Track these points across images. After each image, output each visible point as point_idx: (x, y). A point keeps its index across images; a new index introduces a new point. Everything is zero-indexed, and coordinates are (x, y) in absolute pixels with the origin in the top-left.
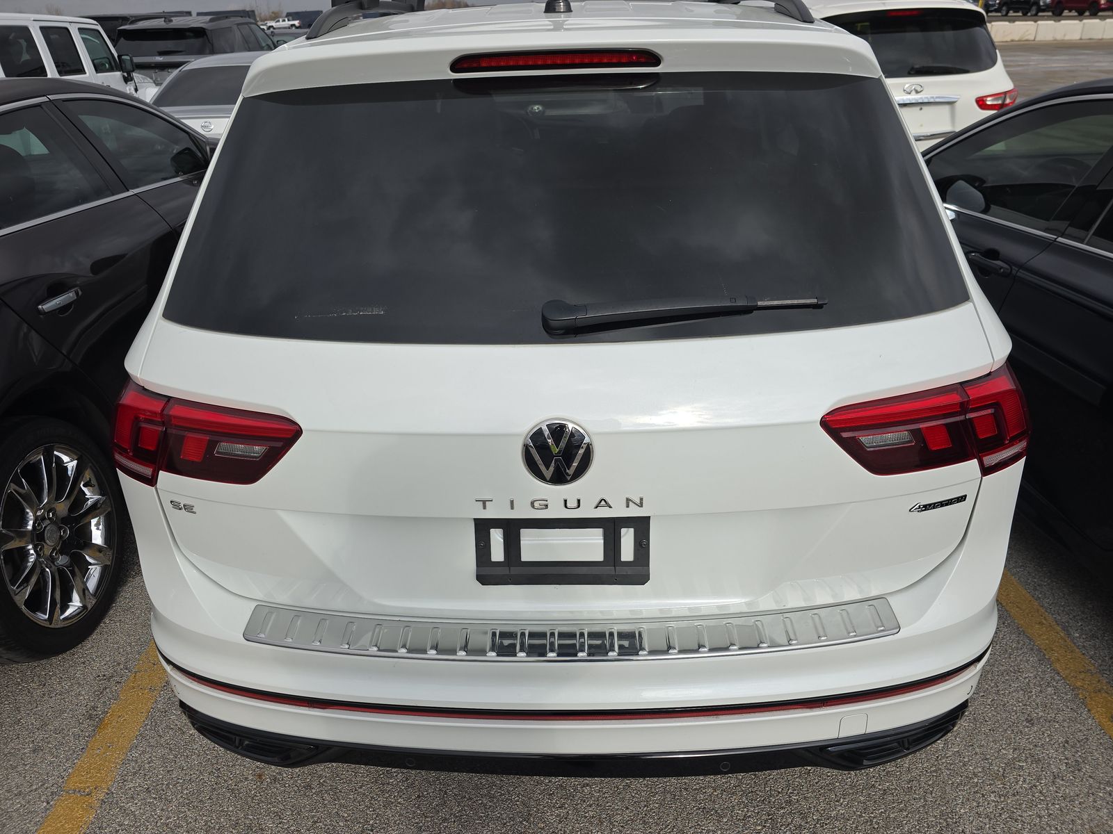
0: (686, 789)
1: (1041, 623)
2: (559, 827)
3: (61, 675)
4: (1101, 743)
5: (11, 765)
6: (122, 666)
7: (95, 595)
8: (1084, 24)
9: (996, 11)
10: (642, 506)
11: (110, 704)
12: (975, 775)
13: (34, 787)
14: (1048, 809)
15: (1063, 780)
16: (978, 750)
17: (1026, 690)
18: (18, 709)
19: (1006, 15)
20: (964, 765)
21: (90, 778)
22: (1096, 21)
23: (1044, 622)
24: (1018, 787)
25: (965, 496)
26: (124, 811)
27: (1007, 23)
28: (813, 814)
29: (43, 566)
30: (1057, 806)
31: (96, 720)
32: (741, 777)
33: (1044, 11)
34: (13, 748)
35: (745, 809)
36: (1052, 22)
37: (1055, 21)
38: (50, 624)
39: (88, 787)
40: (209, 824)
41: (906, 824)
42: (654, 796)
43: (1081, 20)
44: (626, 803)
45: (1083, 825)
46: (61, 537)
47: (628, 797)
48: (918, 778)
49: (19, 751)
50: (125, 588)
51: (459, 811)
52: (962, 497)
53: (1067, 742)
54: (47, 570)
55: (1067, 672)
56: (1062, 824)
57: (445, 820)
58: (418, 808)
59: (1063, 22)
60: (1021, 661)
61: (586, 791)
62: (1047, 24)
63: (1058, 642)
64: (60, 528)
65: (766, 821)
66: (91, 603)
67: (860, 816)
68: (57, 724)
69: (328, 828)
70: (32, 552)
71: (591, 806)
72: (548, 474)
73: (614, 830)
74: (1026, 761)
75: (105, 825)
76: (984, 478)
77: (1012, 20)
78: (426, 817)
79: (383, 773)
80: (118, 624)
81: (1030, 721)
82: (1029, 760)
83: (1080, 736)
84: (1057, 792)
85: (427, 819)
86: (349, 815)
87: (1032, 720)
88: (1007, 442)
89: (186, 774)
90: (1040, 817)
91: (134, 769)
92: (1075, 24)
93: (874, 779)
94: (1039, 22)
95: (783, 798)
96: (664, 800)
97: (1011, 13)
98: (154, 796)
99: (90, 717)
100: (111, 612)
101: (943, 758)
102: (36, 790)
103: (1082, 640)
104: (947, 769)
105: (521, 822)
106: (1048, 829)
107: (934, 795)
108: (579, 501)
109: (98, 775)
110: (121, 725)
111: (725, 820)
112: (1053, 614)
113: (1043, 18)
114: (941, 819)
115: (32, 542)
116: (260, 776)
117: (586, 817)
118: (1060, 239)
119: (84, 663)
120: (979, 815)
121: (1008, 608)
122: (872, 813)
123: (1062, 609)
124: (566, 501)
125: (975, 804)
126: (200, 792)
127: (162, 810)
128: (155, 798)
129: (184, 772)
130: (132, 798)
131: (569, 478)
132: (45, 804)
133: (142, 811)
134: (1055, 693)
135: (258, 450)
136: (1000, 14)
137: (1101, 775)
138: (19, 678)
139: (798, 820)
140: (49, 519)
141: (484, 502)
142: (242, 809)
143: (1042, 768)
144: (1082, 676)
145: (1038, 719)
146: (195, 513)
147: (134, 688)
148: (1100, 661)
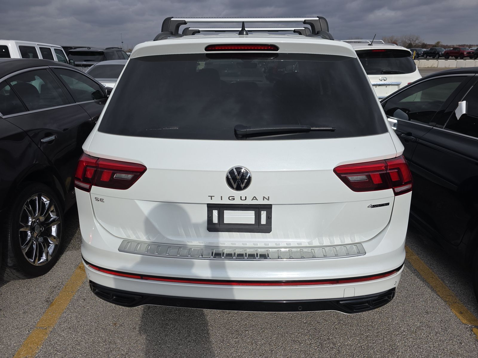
0: (287, 333)
1: (432, 278)
2: (235, 345)
3: (36, 286)
4: (456, 321)
5: (14, 318)
6: (60, 284)
7: (51, 256)
8: (457, 61)
9: (422, 56)
10: (269, 200)
11: (55, 297)
12: (404, 331)
13: (24, 326)
14: (433, 345)
15: (440, 334)
16: (405, 322)
17: (426, 301)
18: (18, 298)
19: (426, 58)
20: (400, 328)
21: (46, 323)
22: (462, 60)
23: (434, 277)
24: (421, 336)
25: (389, 203)
26: (59, 335)
27: (426, 60)
28: (338, 343)
29: (33, 241)
30: (437, 344)
31: (49, 302)
32: (309, 329)
33: (441, 56)
34: (15, 312)
35: (311, 341)
36: (444, 60)
37: (445, 60)
38: (34, 264)
39: (46, 326)
40: (94, 341)
41: (375, 348)
42: (274, 335)
43: (456, 60)
44: (263, 337)
45: (447, 351)
46: (41, 230)
47: (263, 335)
48: (381, 332)
49: (18, 312)
50: (63, 255)
51: (195, 338)
52: (387, 203)
53: (442, 321)
54: (35, 242)
55: (443, 295)
56: (439, 350)
57: (189, 342)
58: (179, 337)
59: (448, 60)
60: (424, 291)
61: (246, 333)
62: (442, 61)
63: (439, 285)
64: (41, 227)
65: (319, 345)
66: (50, 258)
67: (357, 345)
68: (33, 303)
69: (142, 343)
70: (29, 234)
71: (248, 338)
72: (235, 186)
73: (257, 347)
74: (425, 327)
75: (52, 340)
76: (396, 197)
77: (428, 59)
78: (182, 340)
79: (165, 324)
80: (59, 268)
81: (427, 313)
82: (426, 327)
83: (447, 318)
84: (437, 338)
85: (182, 341)
86: (150, 339)
87: (428, 312)
88: (403, 183)
89: (85, 323)
90: (430, 347)
91: (64, 320)
92: (454, 61)
93: (363, 332)
94: (439, 60)
95: (326, 337)
96: (278, 337)
97: (428, 57)
98: (72, 330)
99: (47, 301)
100: (57, 264)
101: (391, 325)
102: (24, 327)
103: (449, 284)
104: (393, 329)
105: (220, 343)
106: (433, 352)
107: (387, 338)
108: (246, 197)
109: (50, 322)
110: (60, 304)
111: (302, 345)
112: (437, 275)
113: (441, 59)
114: (390, 347)
115: (30, 230)
116: (115, 324)
117: (246, 342)
118: (434, 128)
119: (45, 282)
120: (405, 346)
121: (419, 272)
122: (362, 344)
123: (441, 273)
124: (241, 197)
125: (404, 342)
126: (91, 329)
127: (75, 335)
128: (72, 331)
129: (84, 322)
130: (63, 330)
131: (242, 188)
132: (28, 332)
133: (67, 335)
134: (438, 303)
135: (130, 176)
136: (423, 58)
137: (455, 333)
138: (19, 286)
139: (332, 345)
140: (37, 222)
141: (211, 197)
142: (107, 336)
143: (431, 329)
144: (449, 297)
145: (430, 312)
146: (104, 202)
147: (65, 291)
148: (456, 292)
